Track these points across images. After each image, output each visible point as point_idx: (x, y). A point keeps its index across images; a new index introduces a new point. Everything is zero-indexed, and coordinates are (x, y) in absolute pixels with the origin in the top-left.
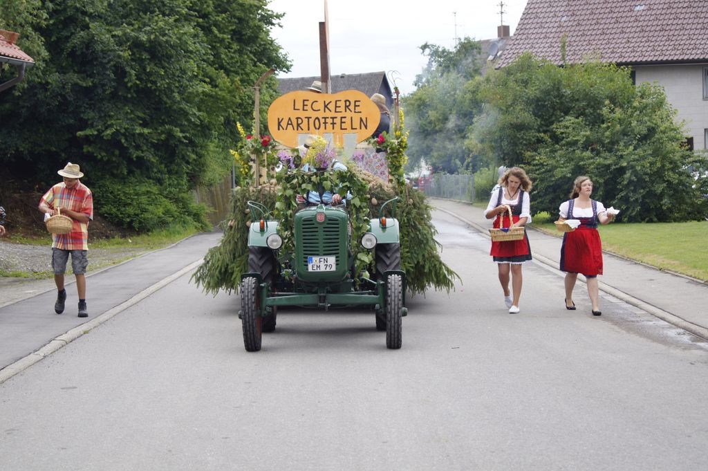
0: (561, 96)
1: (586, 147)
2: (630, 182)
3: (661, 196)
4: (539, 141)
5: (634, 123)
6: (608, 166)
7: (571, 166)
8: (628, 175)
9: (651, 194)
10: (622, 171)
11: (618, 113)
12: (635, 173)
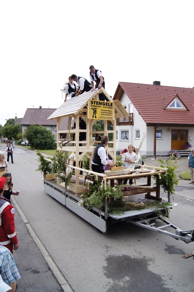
0: (37, 131)
1: (42, 139)
2: (48, 144)
3: (52, 146)
4: (35, 138)
5: (48, 135)
6: (45, 142)
7: (40, 141)
8: (48, 143)
9: (51, 146)
10: (47, 142)
11: (46, 134)
12: (49, 143)
